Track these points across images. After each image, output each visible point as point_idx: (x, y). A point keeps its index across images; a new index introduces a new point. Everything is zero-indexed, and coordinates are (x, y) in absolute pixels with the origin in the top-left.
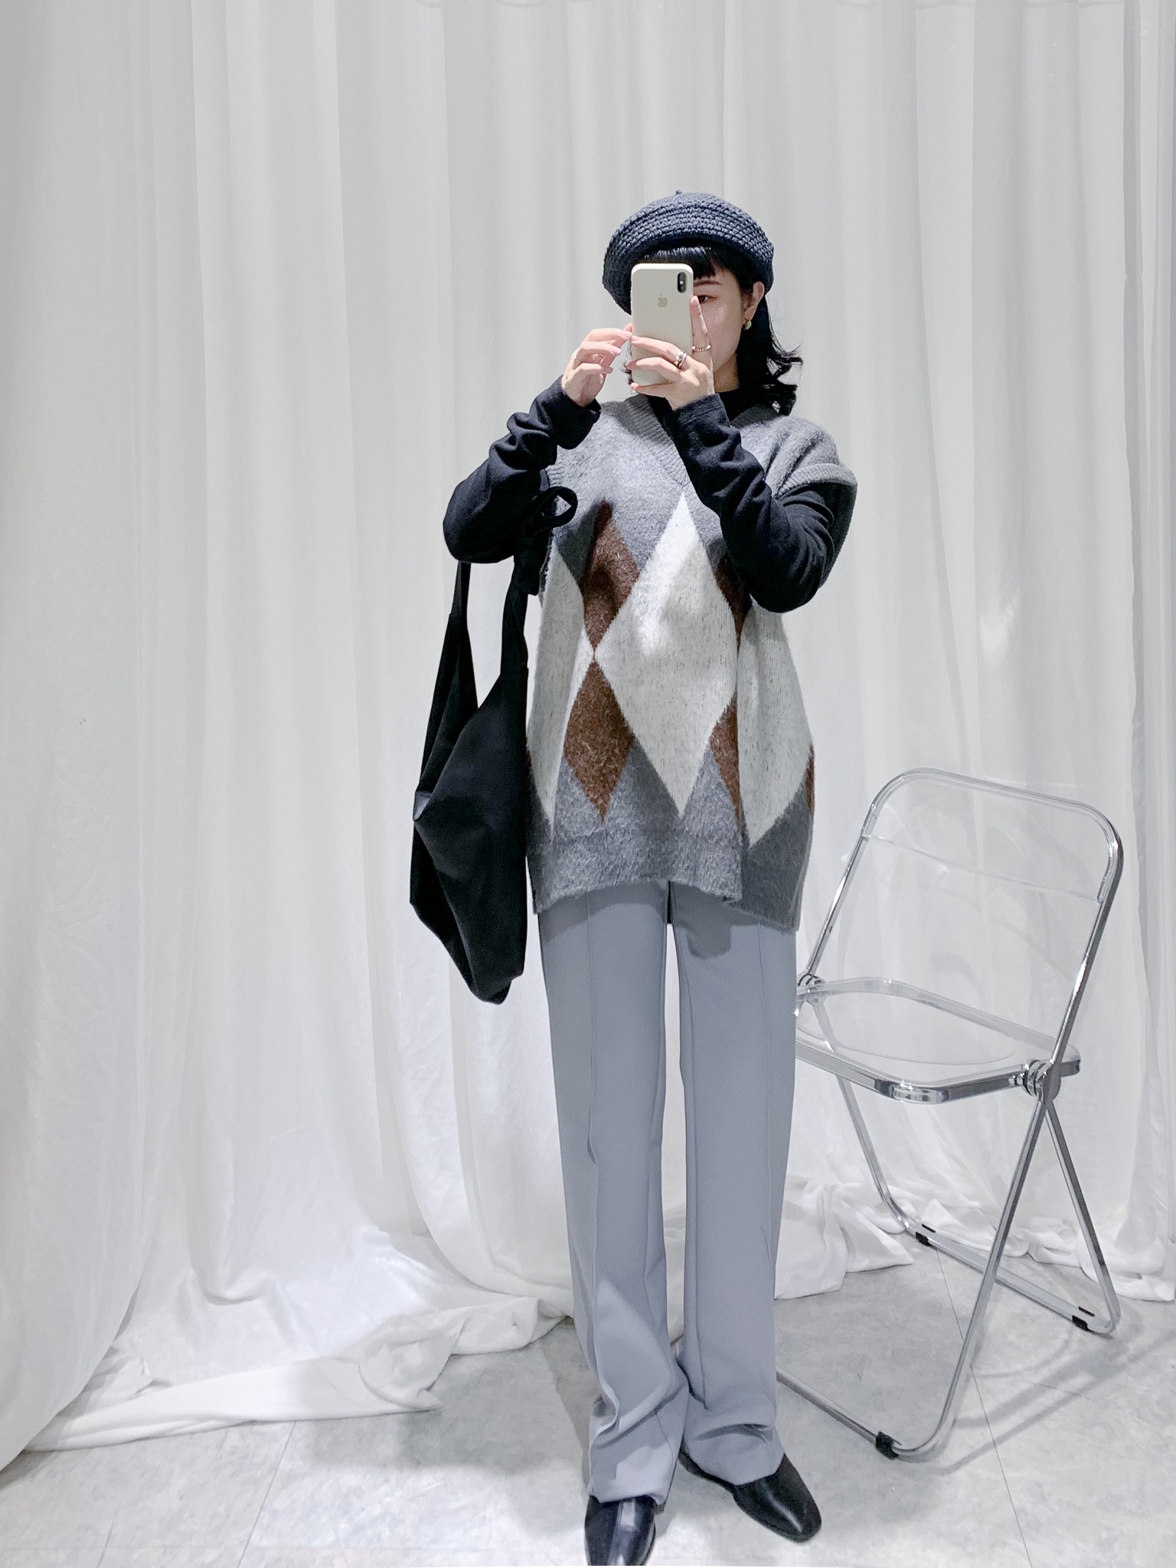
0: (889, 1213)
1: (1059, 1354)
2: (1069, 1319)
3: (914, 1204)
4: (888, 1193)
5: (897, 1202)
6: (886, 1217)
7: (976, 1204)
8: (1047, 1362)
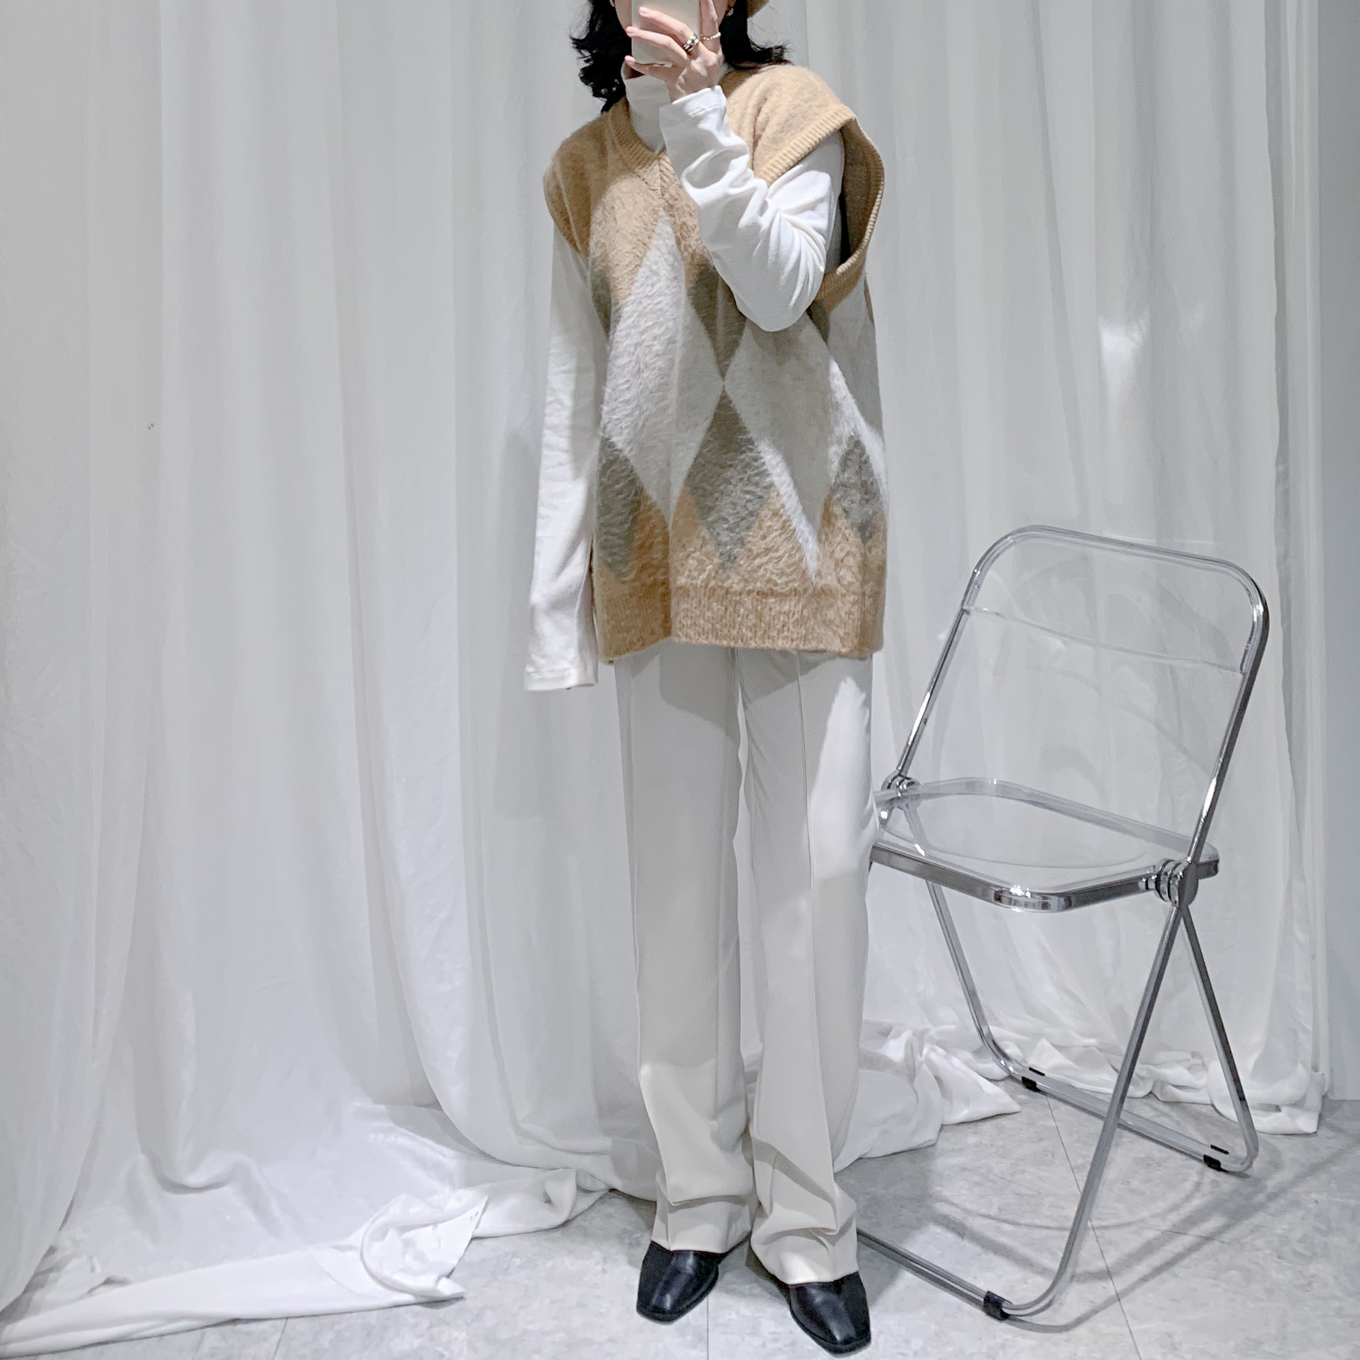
0: (991, 1057)
1: (1188, 1198)
2: (1199, 1160)
3: (1019, 1045)
4: (990, 1033)
5: (1001, 1044)
6: (987, 1063)
7: (1092, 1041)
8: (1176, 1207)
